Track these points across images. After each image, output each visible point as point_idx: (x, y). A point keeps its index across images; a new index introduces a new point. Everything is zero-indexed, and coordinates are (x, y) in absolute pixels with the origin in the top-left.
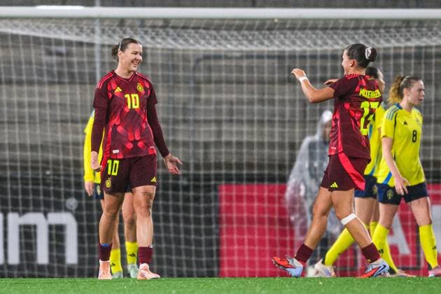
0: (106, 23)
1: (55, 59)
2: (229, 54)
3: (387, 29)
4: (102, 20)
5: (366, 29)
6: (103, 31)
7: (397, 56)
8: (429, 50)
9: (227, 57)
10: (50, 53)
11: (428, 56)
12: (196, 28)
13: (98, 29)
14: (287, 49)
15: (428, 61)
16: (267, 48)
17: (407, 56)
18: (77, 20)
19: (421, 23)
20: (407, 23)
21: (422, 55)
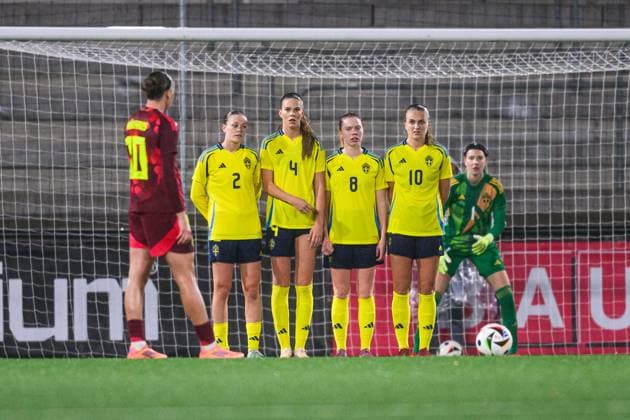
0: (192, 46)
1: (128, 90)
2: (342, 84)
3: (536, 52)
4: (188, 42)
5: (510, 51)
6: (188, 56)
7: (546, 86)
8: (585, 79)
9: (339, 88)
10: (123, 84)
11: (584, 86)
12: (302, 52)
13: (182, 55)
15: (584, 91)
16: (388, 75)
17: (559, 86)
18: (157, 43)
19: (576, 44)
20: (560, 45)
21: (577, 84)
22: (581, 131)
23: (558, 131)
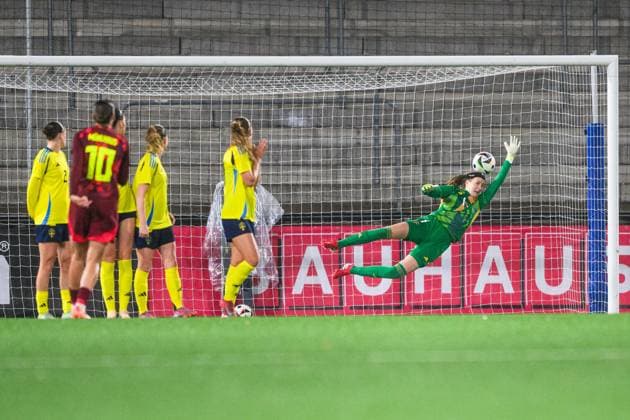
0: (36, 70)
2: (156, 100)
3: (310, 75)
4: (32, 67)
5: (289, 74)
6: (33, 78)
7: (318, 102)
8: (349, 96)
9: (153, 103)
11: (349, 102)
12: (123, 75)
13: (29, 77)
14: (213, 94)
15: (348, 106)
17: (328, 102)
19: (342, 68)
20: (329, 69)
21: (343, 101)
22: (348, 137)
23: (328, 137)
